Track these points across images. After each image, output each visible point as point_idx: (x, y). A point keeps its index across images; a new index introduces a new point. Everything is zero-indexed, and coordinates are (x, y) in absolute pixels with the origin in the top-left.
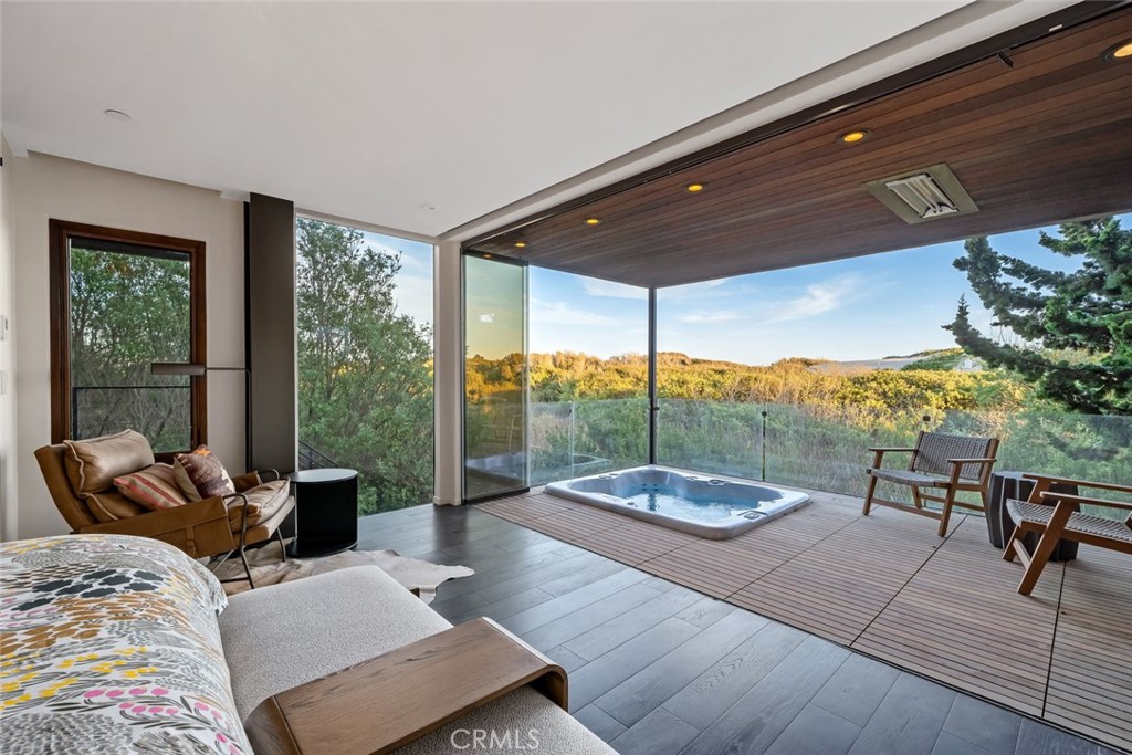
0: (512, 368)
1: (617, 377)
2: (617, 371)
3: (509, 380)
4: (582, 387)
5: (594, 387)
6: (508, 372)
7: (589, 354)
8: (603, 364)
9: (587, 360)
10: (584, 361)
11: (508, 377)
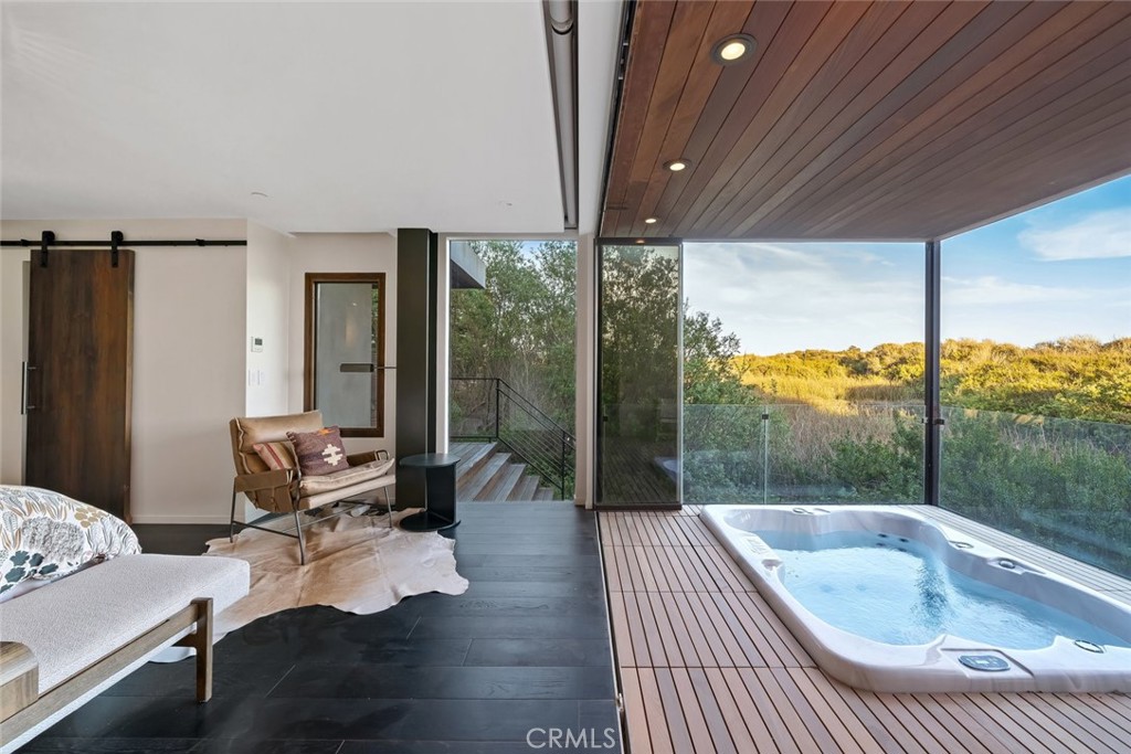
0: (881, 359)
1: (1032, 369)
2: (1033, 361)
3: (877, 374)
4: (970, 383)
5: (988, 384)
6: (876, 365)
7: (999, 341)
8: (1019, 352)
9: (994, 348)
10: (989, 348)
11: (875, 370)
